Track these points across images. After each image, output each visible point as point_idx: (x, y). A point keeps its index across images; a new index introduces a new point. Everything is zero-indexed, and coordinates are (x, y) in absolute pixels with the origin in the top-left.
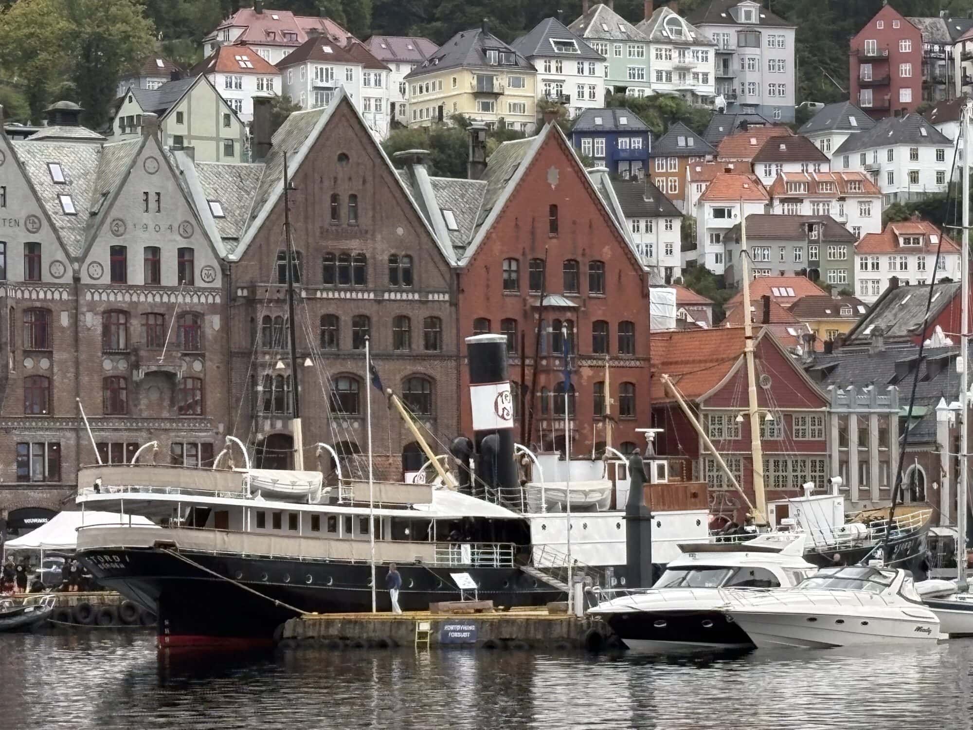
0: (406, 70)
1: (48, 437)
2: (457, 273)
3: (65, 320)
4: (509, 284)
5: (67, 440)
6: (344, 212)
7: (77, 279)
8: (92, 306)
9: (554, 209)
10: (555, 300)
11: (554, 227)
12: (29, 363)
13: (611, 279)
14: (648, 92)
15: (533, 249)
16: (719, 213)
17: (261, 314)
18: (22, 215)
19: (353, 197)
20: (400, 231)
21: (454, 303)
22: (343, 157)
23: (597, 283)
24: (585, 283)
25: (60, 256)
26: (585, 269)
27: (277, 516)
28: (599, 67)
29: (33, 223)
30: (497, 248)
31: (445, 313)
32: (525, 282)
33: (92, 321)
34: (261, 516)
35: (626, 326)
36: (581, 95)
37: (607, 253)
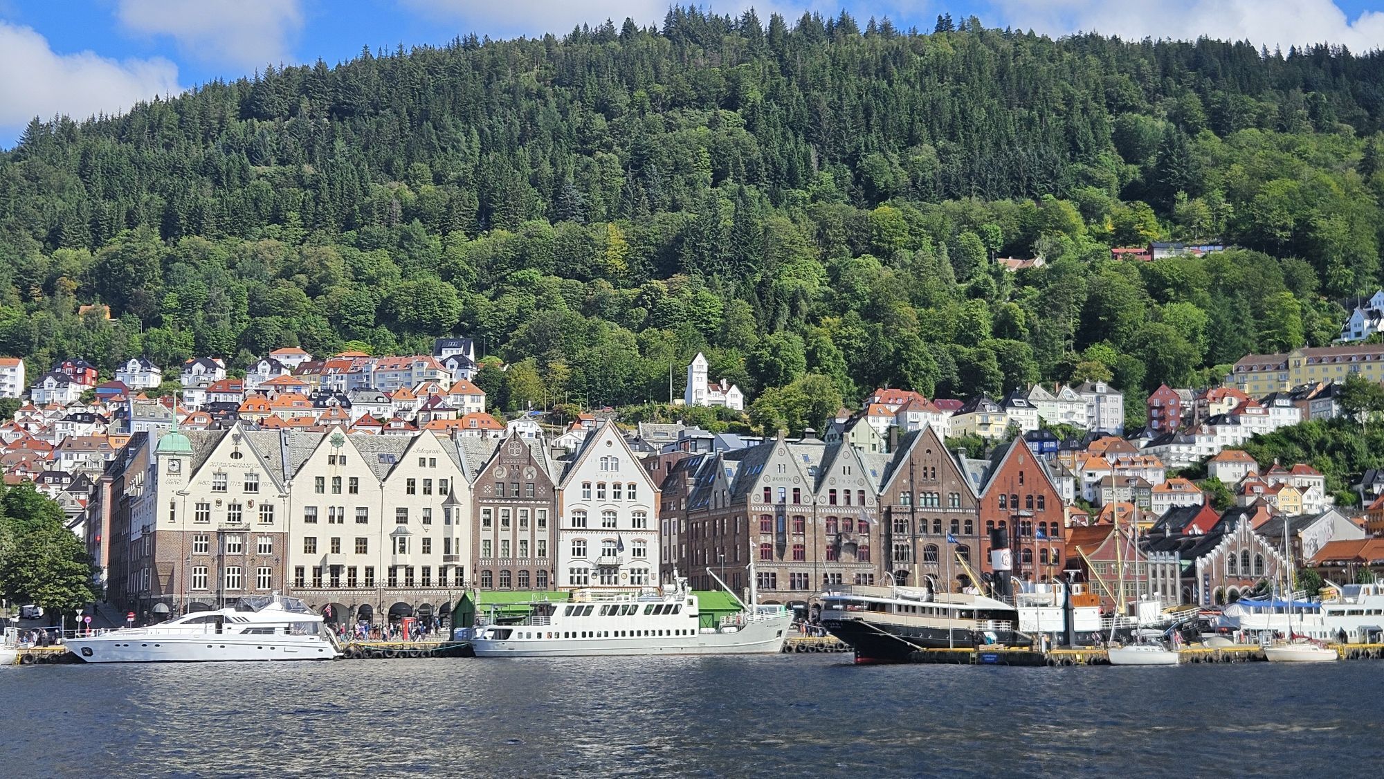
0: (950, 413)
1: (803, 571)
2: (979, 501)
3: (809, 521)
4: (1002, 506)
5: (811, 572)
6: (929, 475)
7: (815, 504)
8: (821, 515)
9: (1021, 473)
10: (1022, 513)
11: (1022, 481)
12: (795, 539)
13: (1047, 504)
14: (1057, 423)
15: (1012, 491)
16: (1091, 475)
17: (894, 518)
18: (792, 476)
19: (933, 469)
20: (954, 483)
21: (978, 514)
22: (929, 451)
23: (1041, 505)
24: (1035, 505)
25: (808, 493)
26: (1035, 499)
27: (907, 607)
28: (1035, 412)
29: (797, 480)
30: (996, 490)
31: (974, 519)
32: (1009, 504)
33: (822, 522)
34: (900, 607)
35: (1054, 524)
36: (1027, 424)
37: (1045, 492)
